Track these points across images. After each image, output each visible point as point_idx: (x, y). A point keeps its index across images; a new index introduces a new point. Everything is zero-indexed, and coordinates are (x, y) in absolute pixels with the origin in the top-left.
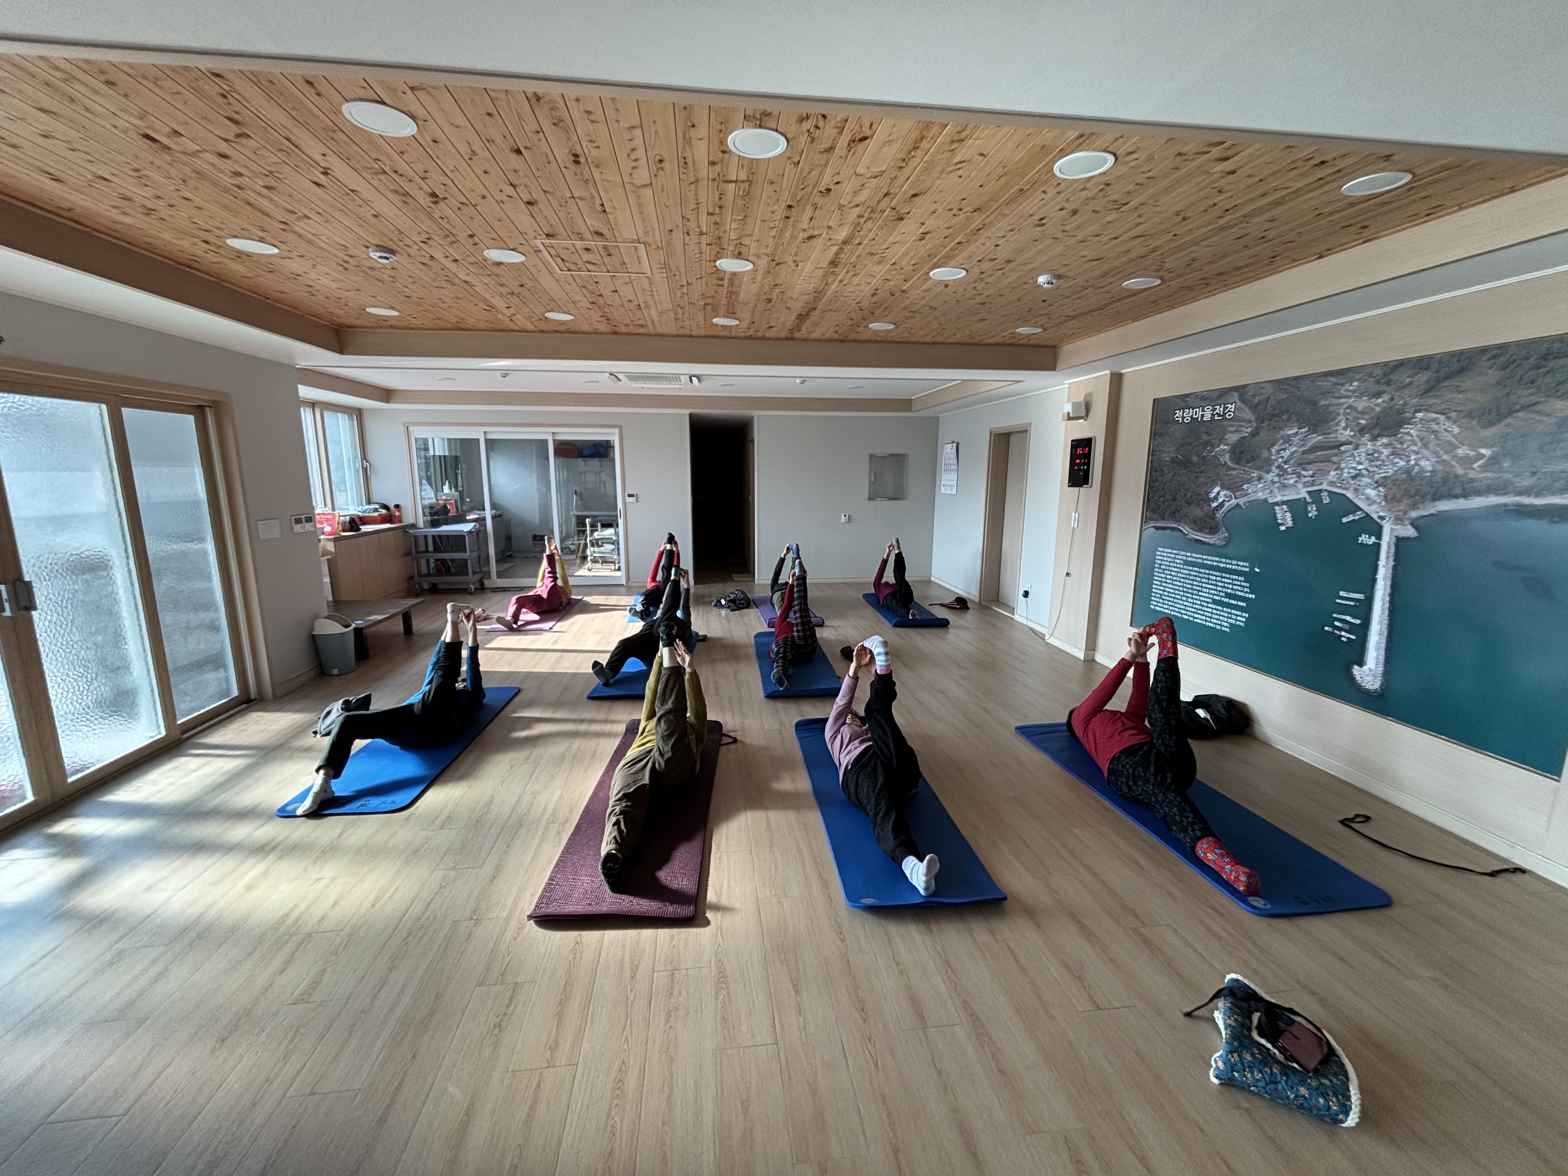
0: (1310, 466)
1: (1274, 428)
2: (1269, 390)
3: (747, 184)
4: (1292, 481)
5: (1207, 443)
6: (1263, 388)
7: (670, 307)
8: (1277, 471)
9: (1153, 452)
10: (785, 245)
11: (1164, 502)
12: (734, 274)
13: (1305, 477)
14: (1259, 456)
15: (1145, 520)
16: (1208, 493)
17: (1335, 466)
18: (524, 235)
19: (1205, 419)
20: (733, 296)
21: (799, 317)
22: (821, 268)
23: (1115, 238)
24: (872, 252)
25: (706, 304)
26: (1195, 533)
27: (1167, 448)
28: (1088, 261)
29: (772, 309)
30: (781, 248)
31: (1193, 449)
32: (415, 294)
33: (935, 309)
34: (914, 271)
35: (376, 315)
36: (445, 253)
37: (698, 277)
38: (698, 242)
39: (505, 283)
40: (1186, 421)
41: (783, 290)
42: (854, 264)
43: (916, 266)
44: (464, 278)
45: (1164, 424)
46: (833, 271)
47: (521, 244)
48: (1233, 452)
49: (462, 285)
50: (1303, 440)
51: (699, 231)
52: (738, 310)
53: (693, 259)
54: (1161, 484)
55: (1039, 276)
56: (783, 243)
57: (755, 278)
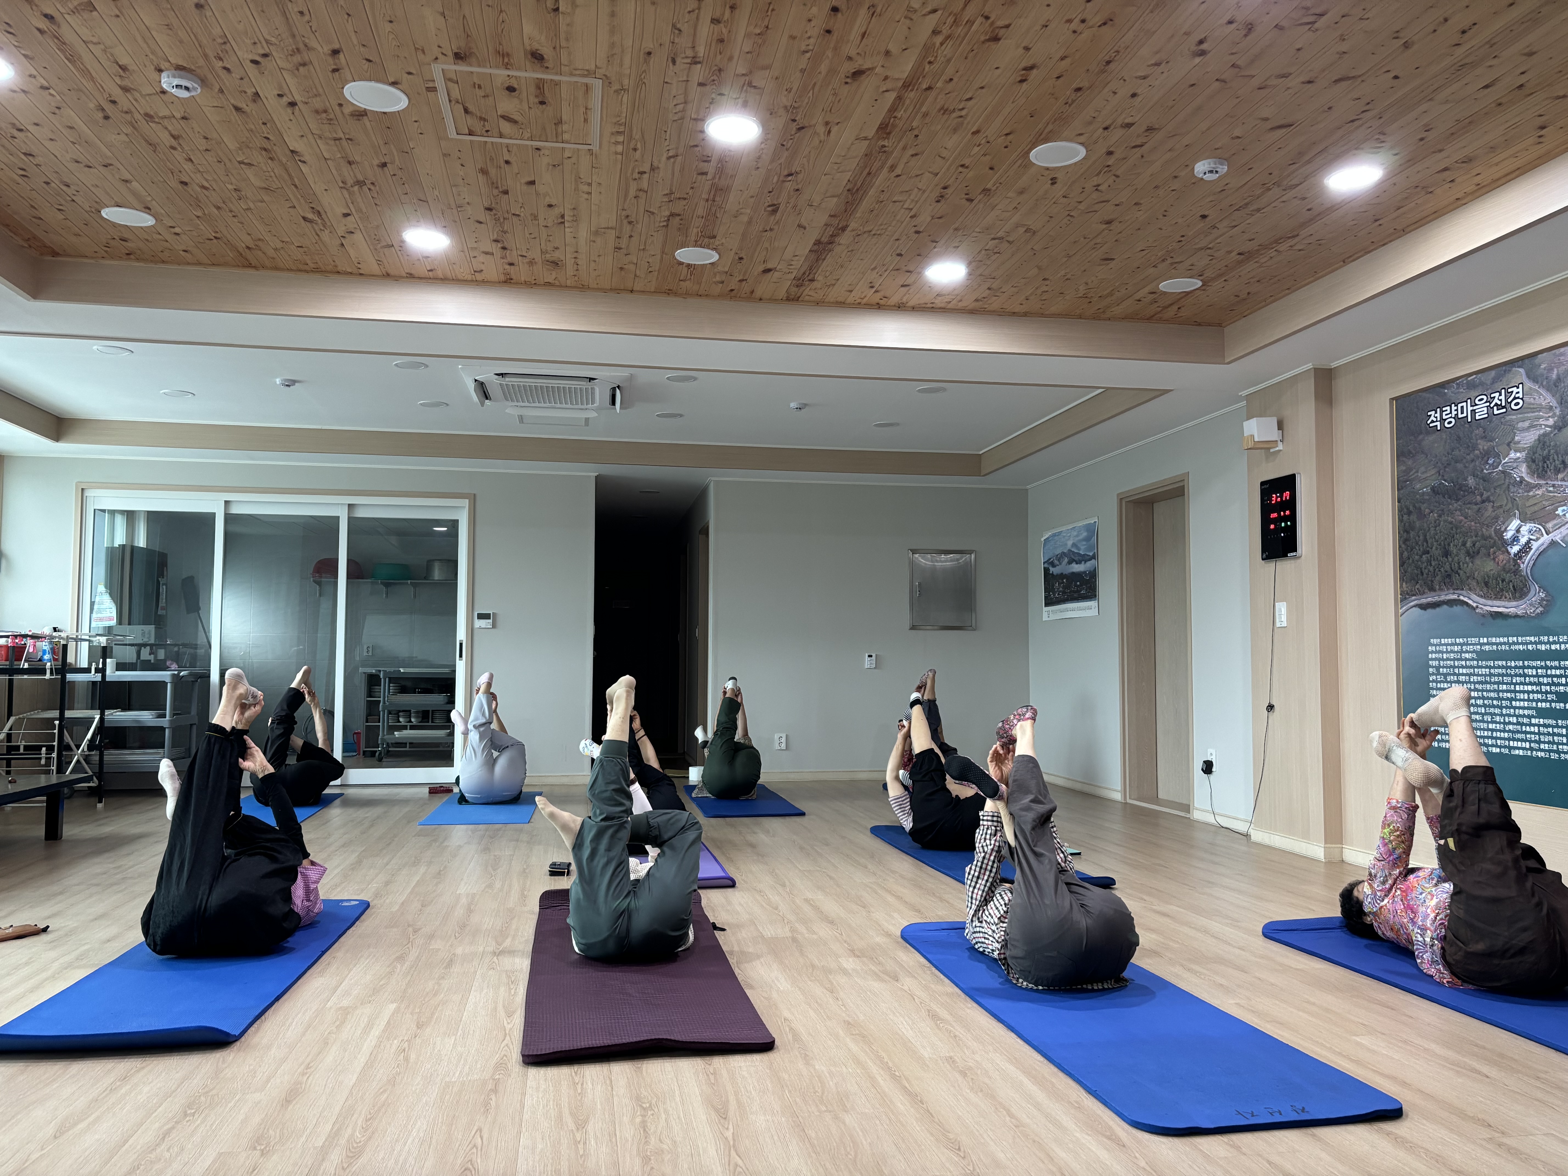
5: (1487, 454)
9: (1399, 484)
10: (816, 89)
11: (1429, 562)
15: (1402, 598)
16: (1500, 534)
18: (420, 53)
19: (1477, 418)
20: (717, 199)
21: (816, 247)
22: (866, 139)
23: (1309, 82)
24: (946, 107)
25: (672, 215)
26: (1490, 602)
27: (1423, 473)
28: (1271, 129)
29: (776, 227)
30: (811, 94)
31: (1465, 467)
32: (198, 178)
33: (1034, 233)
34: (1006, 147)
35: (114, 225)
36: (280, 87)
37: (671, 154)
38: (685, 78)
39: (358, 158)
40: (1447, 425)
41: (800, 186)
42: (916, 132)
43: (1010, 137)
44: (294, 145)
45: (1412, 438)
46: (884, 146)
47: (409, 73)
48: (1531, 460)
49: (284, 160)
51: (692, 55)
52: (721, 230)
53: (671, 115)
54: (1421, 533)
55: (1197, 160)
56: (815, 84)
57: (759, 158)
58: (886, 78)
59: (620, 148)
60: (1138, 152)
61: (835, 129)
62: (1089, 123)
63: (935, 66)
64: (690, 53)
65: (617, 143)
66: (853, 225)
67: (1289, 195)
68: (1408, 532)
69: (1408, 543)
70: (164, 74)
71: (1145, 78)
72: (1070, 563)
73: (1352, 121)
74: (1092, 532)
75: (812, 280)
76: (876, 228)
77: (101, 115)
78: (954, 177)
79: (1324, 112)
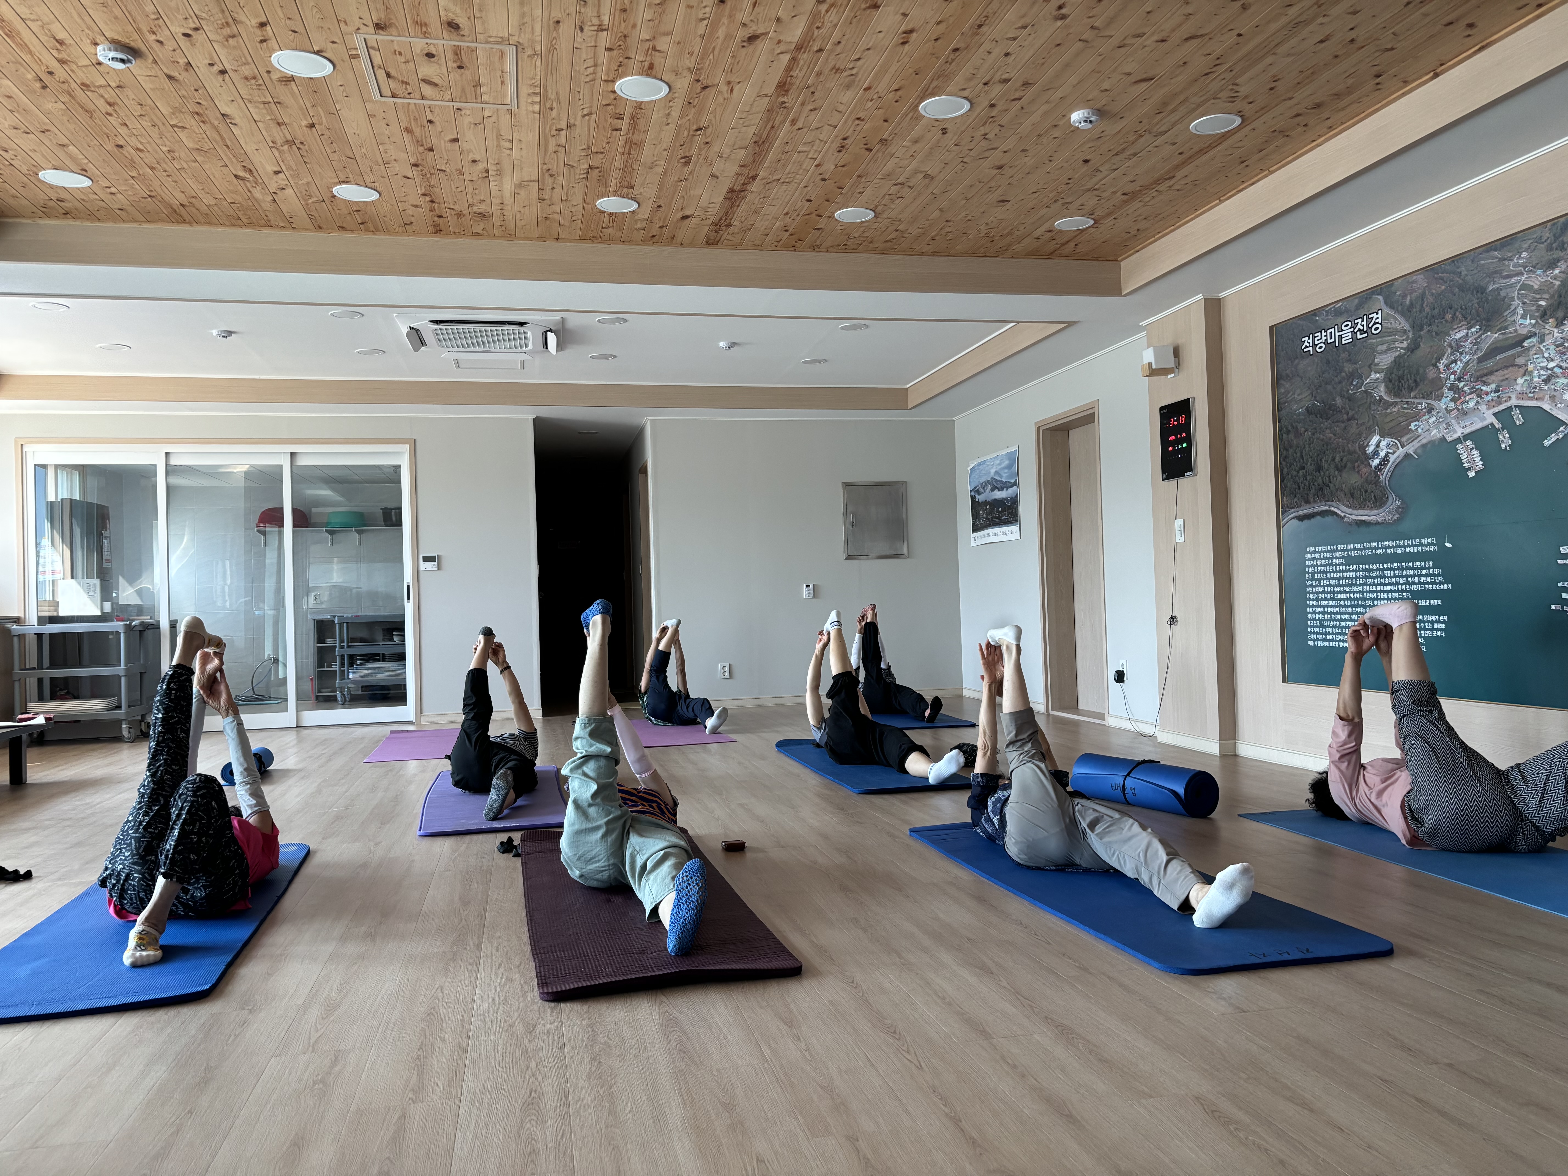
0: (1493, 377)
1: (1437, 334)
2: (1421, 281)
4: (1471, 404)
5: (1352, 375)
6: (1414, 282)
7: (535, 174)
8: (1450, 394)
9: (1278, 406)
10: (716, 52)
11: (1305, 477)
12: (639, 106)
13: (1487, 394)
14: (1424, 378)
15: (1282, 510)
16: (1363, 448)
17: (1522, 370)
18: (342, 25)
19: (1344, 342)
20: (633, 152)
21: (729, 195)
22: (766, 96)
23: (1163, 41)
24: (837, 67)
25: (591, 168)
26: (1355, 512)
27: (1299, 395)
28: (1136, 82)
29: (691, 177)
30: (711, 57)
31: (1334, 388)
32: (133, 141)
33: (932, 178)
34: (896, 101)
35: (51, 187)
36: (212, 58)
37: (585, 112)
38: (593, 44)
39: (286, 120)
40: (1319, 350)
41: (709, 140)
42: (812, 89)
43: (899, 93)
44: (225, 108)
45: (1289, 362)
46: (784, 102)
47: (334, 43)
48: (1389, 380)
49: (216, 123)
50: (1477, 343)
51: (598, 23)
52: (638, 181)
53: (583, 77)
54: (1298, 451)
55: (1072, 111)
56: (714, 48)
57: (669, 114)
58: (779, 42)
59: (537, 108)
60: (1018, 104)
61: (736, 88)
62: (970, 79)
63: (823, 31)
64: (595, 21)
65: (533, 103)
66: (762, 174)
67: (1160, 140)
68: (1287, 450)
69: (1287, 460)
70: (99, 48)
71: (1015, 39)
72: (992, 490)
73: (1207, 74)
74: (1014, 461)
75: (729, 226)
76: (784, 176)
77: (38, 85)
78: (852, 129)
79: (1180, 66)
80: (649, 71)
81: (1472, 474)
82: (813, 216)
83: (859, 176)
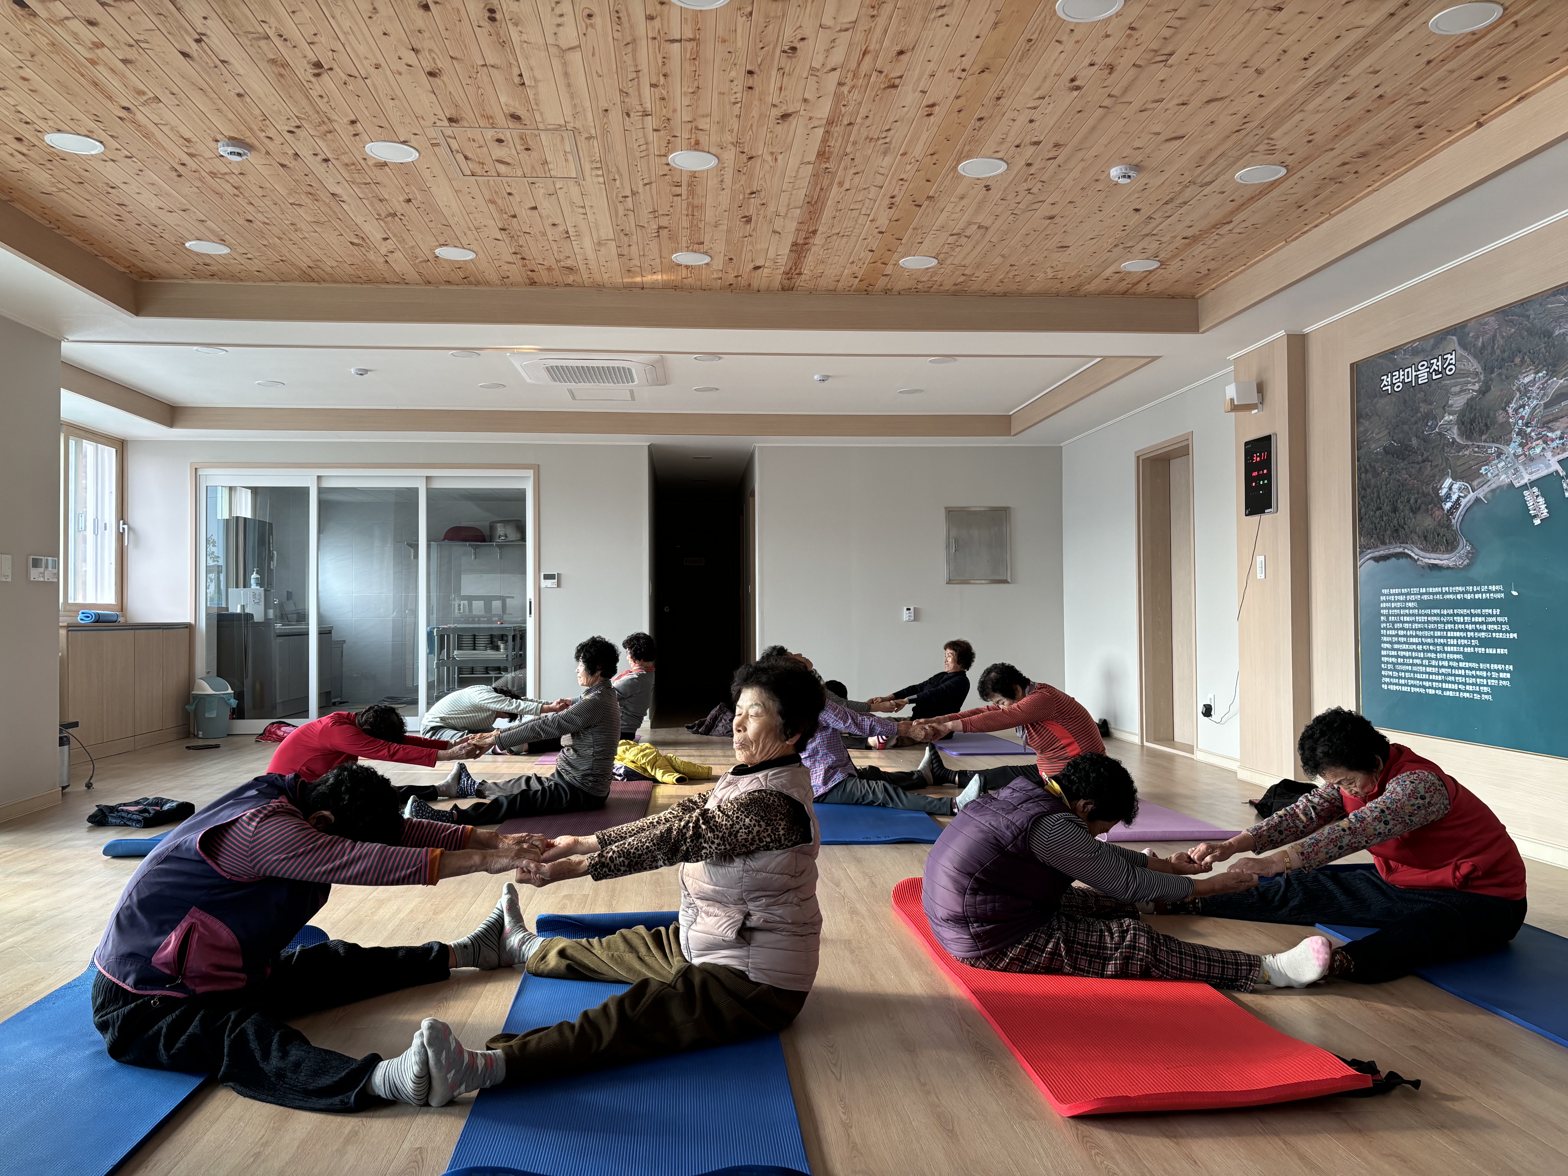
0: (1558, 424)
1: (1507, 378)
2: (1492, 323)
3: (694, 43)
4: (1538, 450)
5: (1427, 416)
6: (1486, 324)
7: (611, 236)
8: (1518, 439)
9: (1358, 444)
10: (754, 128)
11: (1381, 517)
12: (693, 175)
13: (1553, 440)
14: (1494, 422)
15: (1359, 550)
16: (1436, 491)
18: (420, 120)
19: (1420, 382)
20: (696, 213)
21: (794, 248)
22: (809, 163)
23: (1183, 104)
24: (871, 137)
25: (661, 228)
26: (1428, 555)
27: (1377, 434)
28: (1167, 140)
29: (754, 233)
30: (750, 132)
31: (1411, 429)
32: (260, 217)
33: (987, 228)
34: (935, 164)
35: (197, 254)
36: (314, 149)
37: (646, 181)
38: (641, 126)
39: (387, 197)
40: (1397, 390)
41: (764, 201)
42: (851, 156)
43: (935, 157)
44: (333, 189)
45: (1369, 400)
46: (827, 168)
47: (415, 134)
48: (1461, 422)
49: (327, 201)
50: (1544, 389)
51: (642, 110)
52: (707, 239)
53: (637, 154)
54: (1375, 491)
55: (1111, 167)
56: (752, 125)
57: (722, 181)
58: (810, 118)
59: (601, 180)
60: (1054, 163)
61: (780, 157)
62: (1002, 143)
63: (850, 108)
64: (639, 108)
65: (598, 176)
66: (821, 229)
67: (1207, 190)
68: (1365, 490)
69: (1365, 500)
70: (220, 144)
71: (1035, 108)
73: (1238, 131)
75: (800, 274)
76: (843, 231)
77: (175, 174)
78: (897, 188)
79: (1208, 125)
80: (696, 146)
81: (1537, 522)
82: (879, 264)
83: (914, 229)
